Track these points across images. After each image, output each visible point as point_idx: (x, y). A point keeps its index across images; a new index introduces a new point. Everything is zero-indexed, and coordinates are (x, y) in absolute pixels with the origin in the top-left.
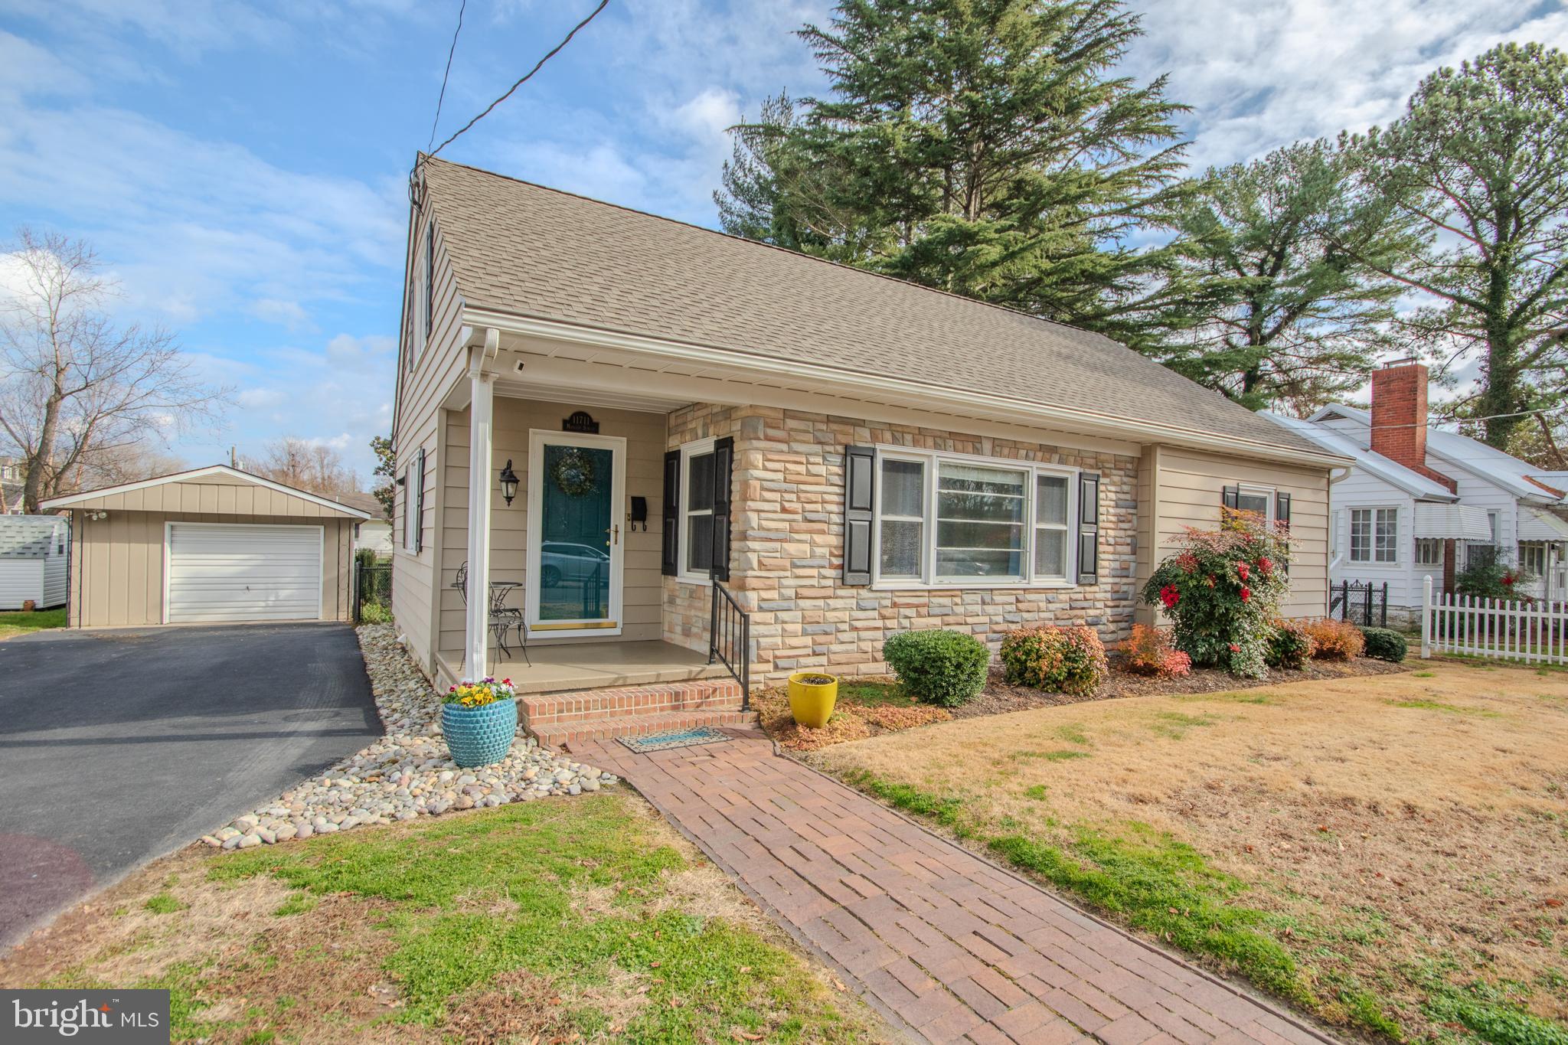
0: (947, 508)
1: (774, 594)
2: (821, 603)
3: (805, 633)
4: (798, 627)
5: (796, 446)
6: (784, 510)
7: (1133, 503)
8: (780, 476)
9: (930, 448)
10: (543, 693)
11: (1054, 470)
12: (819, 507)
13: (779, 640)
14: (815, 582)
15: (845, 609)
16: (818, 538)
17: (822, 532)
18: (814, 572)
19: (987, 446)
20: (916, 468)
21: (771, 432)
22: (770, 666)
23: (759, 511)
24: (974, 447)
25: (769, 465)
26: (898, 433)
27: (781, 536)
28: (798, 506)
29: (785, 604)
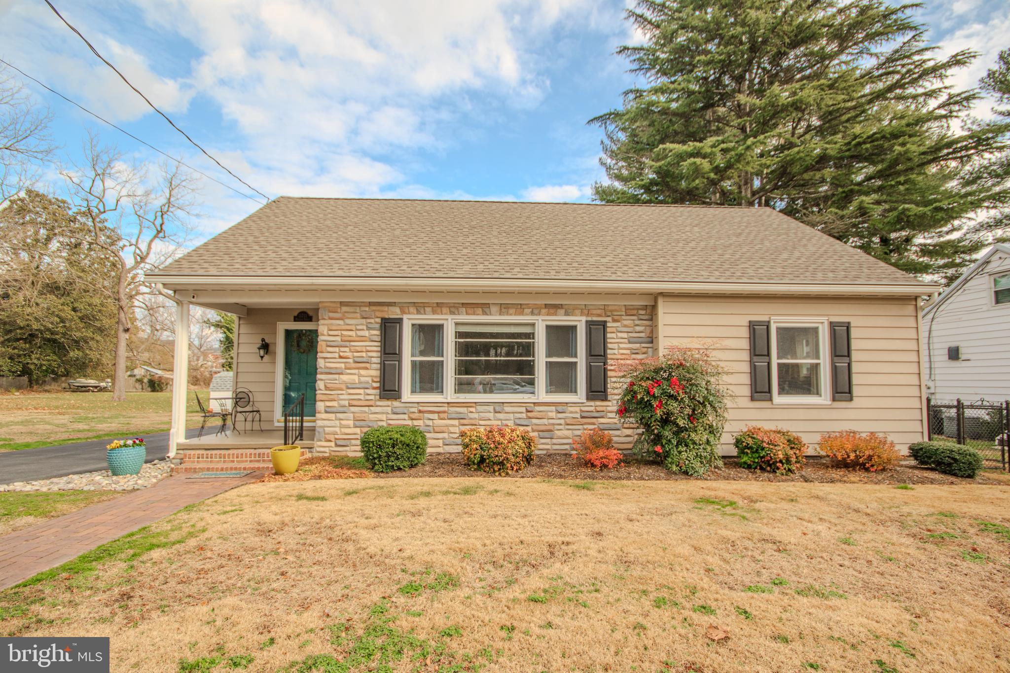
0: (464, 349)
1: (334, 404)
2: (366, 409)
3: (356, 427)
4: (351, 423)
5: (348, 321)
6: (341, 357)
7: (650, 339)
8: (338, 339)
9: (446, 314)
10: (206, 449)
11: (561, 320)
12: (364, 354)
13: (337, 430)
14: (361, 397)
15: (383, 413)
16: (362, 372)
17: (367, 368)
18: (361, 391)
19: (494, 309)
20: (439, 328)
21: (331, 315)
22: (333, 444)
23: (325, 358)
24: (483, 311)
25: (331, 333)
26: (420, 307)
27: (339, 371)
28: (349, 354)
29: (342, 409)
